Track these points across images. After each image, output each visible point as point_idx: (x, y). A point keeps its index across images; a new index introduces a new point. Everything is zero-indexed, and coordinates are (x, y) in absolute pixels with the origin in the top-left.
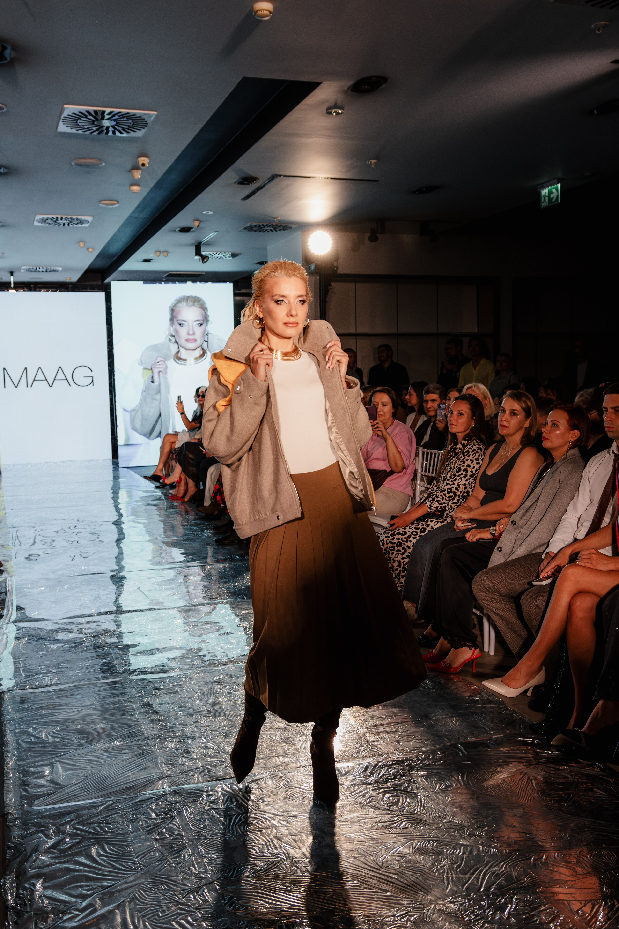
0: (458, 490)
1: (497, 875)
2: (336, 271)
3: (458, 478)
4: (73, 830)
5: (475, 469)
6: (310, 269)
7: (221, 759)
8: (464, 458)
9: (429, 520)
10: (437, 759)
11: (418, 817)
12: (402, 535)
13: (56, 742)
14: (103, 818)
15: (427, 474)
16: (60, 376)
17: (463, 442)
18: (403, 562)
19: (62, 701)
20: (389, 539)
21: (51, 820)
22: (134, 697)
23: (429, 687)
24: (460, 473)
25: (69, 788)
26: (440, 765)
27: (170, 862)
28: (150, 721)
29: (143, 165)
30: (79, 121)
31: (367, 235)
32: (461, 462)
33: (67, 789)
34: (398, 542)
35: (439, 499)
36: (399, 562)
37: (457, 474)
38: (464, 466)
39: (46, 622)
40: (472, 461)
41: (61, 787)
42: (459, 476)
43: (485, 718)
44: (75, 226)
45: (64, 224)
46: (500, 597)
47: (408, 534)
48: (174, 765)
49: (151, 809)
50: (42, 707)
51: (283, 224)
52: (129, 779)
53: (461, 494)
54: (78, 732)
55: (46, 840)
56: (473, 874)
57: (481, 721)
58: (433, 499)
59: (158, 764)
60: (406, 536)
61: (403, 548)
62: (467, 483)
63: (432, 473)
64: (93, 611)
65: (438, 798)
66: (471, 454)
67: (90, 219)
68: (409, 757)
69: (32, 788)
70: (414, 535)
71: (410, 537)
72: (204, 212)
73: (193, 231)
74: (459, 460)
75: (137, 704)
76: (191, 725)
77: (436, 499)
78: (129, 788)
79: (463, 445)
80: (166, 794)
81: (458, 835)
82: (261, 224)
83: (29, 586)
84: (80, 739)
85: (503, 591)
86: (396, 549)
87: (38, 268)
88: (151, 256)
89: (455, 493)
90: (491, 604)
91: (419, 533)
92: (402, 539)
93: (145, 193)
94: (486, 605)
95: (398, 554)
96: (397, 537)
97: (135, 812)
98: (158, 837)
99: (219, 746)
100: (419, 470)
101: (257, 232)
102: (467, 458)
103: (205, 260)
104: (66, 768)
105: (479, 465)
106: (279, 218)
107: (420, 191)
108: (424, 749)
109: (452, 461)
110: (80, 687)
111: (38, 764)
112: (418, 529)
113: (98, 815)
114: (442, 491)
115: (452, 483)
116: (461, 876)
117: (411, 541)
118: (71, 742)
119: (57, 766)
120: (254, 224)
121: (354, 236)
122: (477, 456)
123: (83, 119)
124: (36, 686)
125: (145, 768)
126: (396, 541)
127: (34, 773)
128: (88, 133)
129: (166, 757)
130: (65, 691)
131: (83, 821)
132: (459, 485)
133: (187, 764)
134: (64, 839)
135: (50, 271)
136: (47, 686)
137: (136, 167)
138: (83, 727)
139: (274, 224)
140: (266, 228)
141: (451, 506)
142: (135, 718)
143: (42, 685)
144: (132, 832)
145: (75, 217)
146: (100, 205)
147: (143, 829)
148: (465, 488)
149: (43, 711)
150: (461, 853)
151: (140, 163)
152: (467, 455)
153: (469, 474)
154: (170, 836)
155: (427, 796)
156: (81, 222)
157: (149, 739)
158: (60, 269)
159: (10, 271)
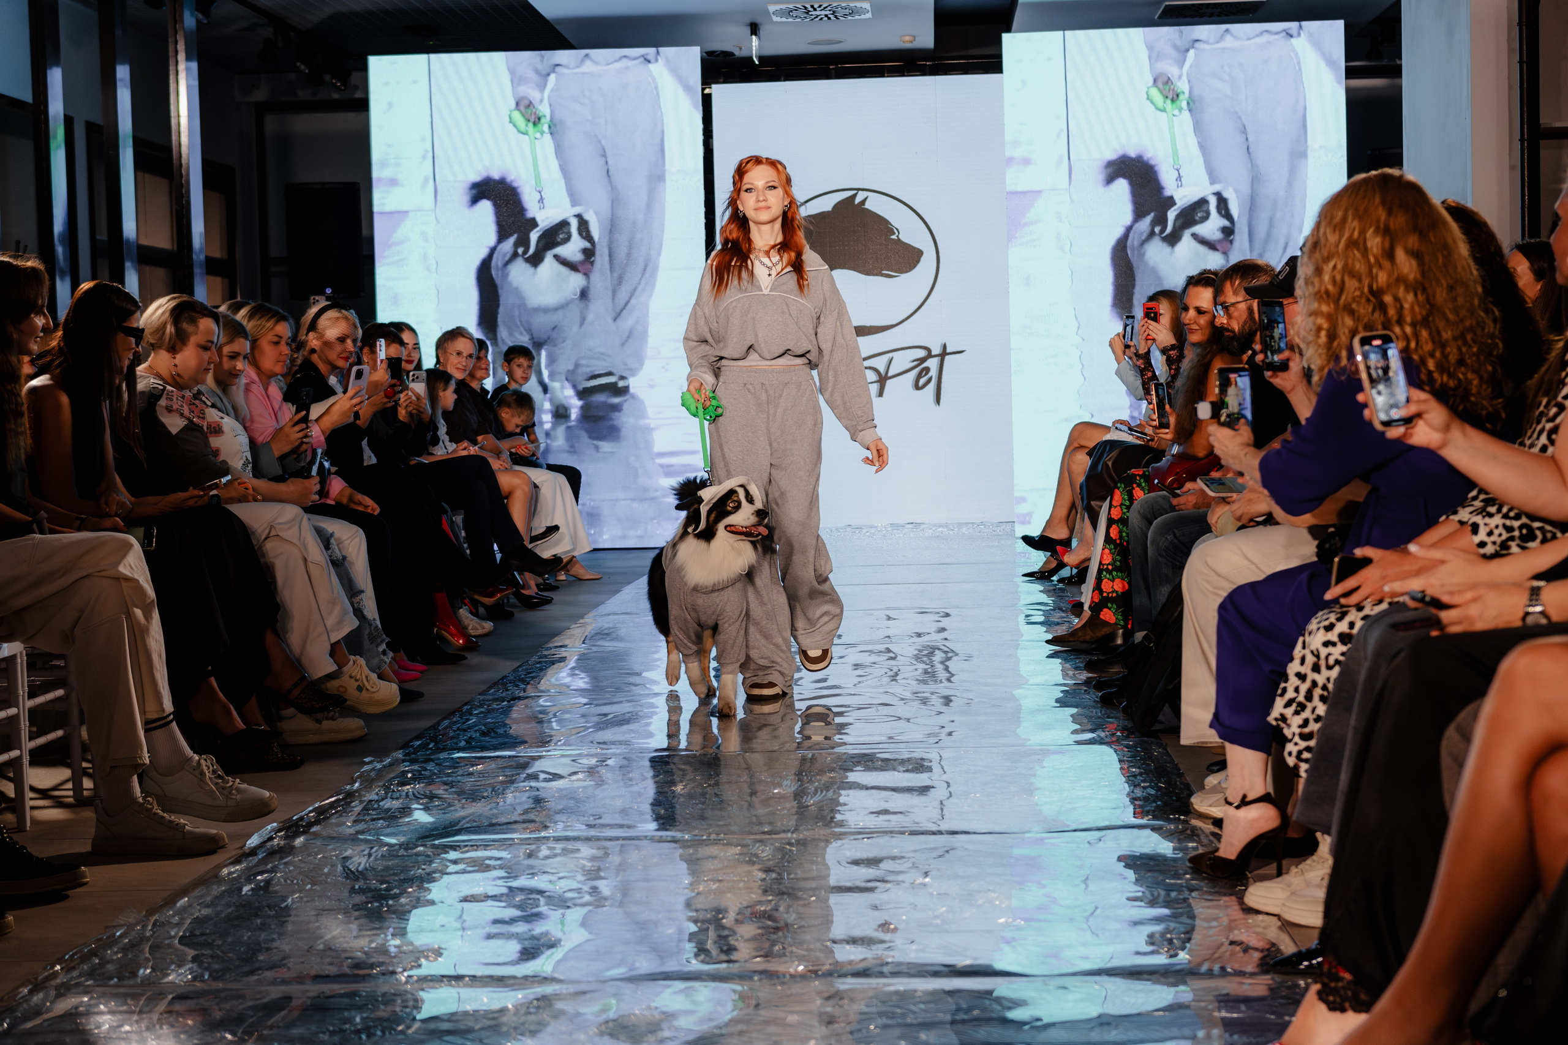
135: (846, 17)
158: (866, 5)
159: (749, 21)
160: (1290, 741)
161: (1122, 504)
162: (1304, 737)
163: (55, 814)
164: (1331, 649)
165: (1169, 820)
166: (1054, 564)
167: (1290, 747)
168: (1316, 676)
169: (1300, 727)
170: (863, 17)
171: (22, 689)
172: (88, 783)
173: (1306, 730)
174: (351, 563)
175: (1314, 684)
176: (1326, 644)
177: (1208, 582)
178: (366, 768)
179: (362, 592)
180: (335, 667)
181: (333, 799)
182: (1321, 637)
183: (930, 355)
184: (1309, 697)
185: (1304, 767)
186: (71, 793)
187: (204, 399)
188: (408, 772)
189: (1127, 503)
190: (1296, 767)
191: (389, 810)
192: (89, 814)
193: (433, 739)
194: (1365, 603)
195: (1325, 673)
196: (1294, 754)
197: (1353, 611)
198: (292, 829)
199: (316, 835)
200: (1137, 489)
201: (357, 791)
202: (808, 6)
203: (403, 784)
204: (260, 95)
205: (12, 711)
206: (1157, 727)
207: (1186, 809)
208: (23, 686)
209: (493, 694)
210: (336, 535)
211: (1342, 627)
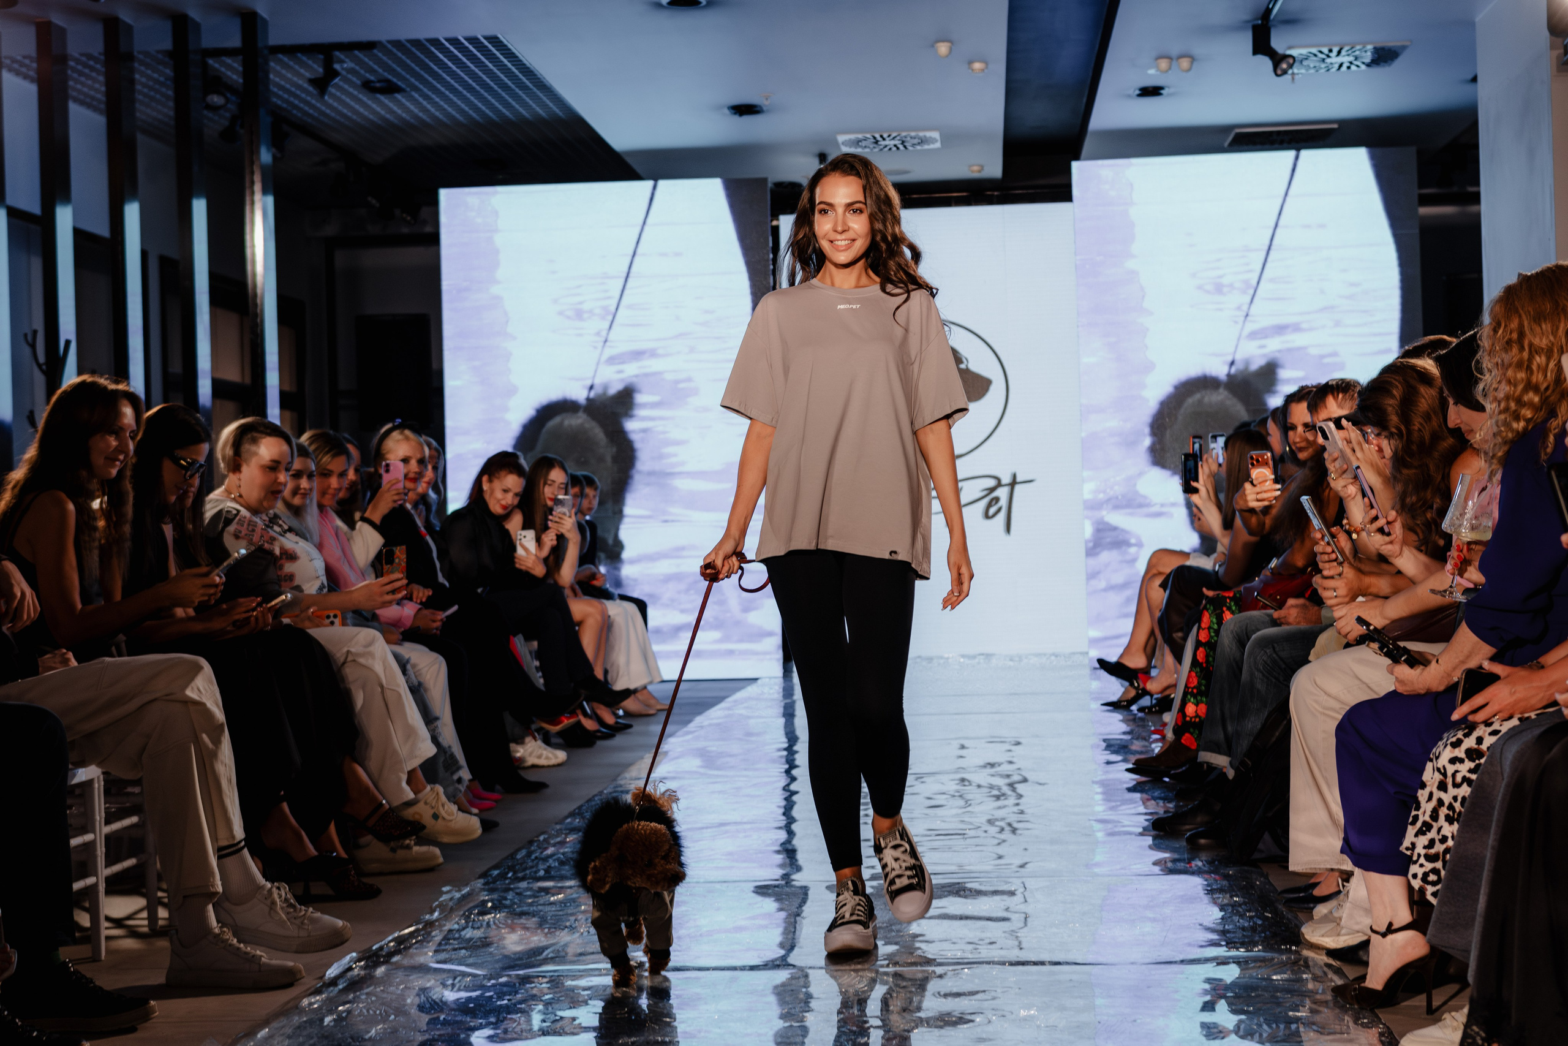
103: (1284, 66)
158: (936, 135)
159: (817, 151)
160: (1415, 862)
161: (1209, 628)
162: (1430, 858)
163: (130, 944)
164: (1458, 766)
165: (1281, 952)
166: (1132, 693)
167: (1414, 869)
168: (1442, 795)
169: (1425, 847)
170: (932, 146)
171: (99, 815)
172: (163, 913)
173: (1433, 851)
174: (426, 690)
176: (1453, 761)
177: (1316, 702)
178: (444, 898)
179: (437, 719)
180: (412, 796)
181: (412, 929)
182: (1447, 754)
183: (999, 484)
184: (1435, 816)
185: (1430, 889)
186: (146, 922)
187: (281, 522)
188: (488, 901)
189: (1216, 627)
191: (471, 939)
192: (163, 943)
193: (511, 868)
194: (1493, 720)
195: (1453, 792)
196: (1420, 876)
197: (1482, 726)
198: (373, 959)
199: (398, 967)
200: (1227, 613)
201: (437, 920)
202: (877, 136)
203: (483, 913)
204: (330, 230)
205: (89, 837)
206: (1257, 856)
207: (1297, 939)
208: (100, 812)
209: (570, 823)
210: (412, 661)
211: (1470, 742)
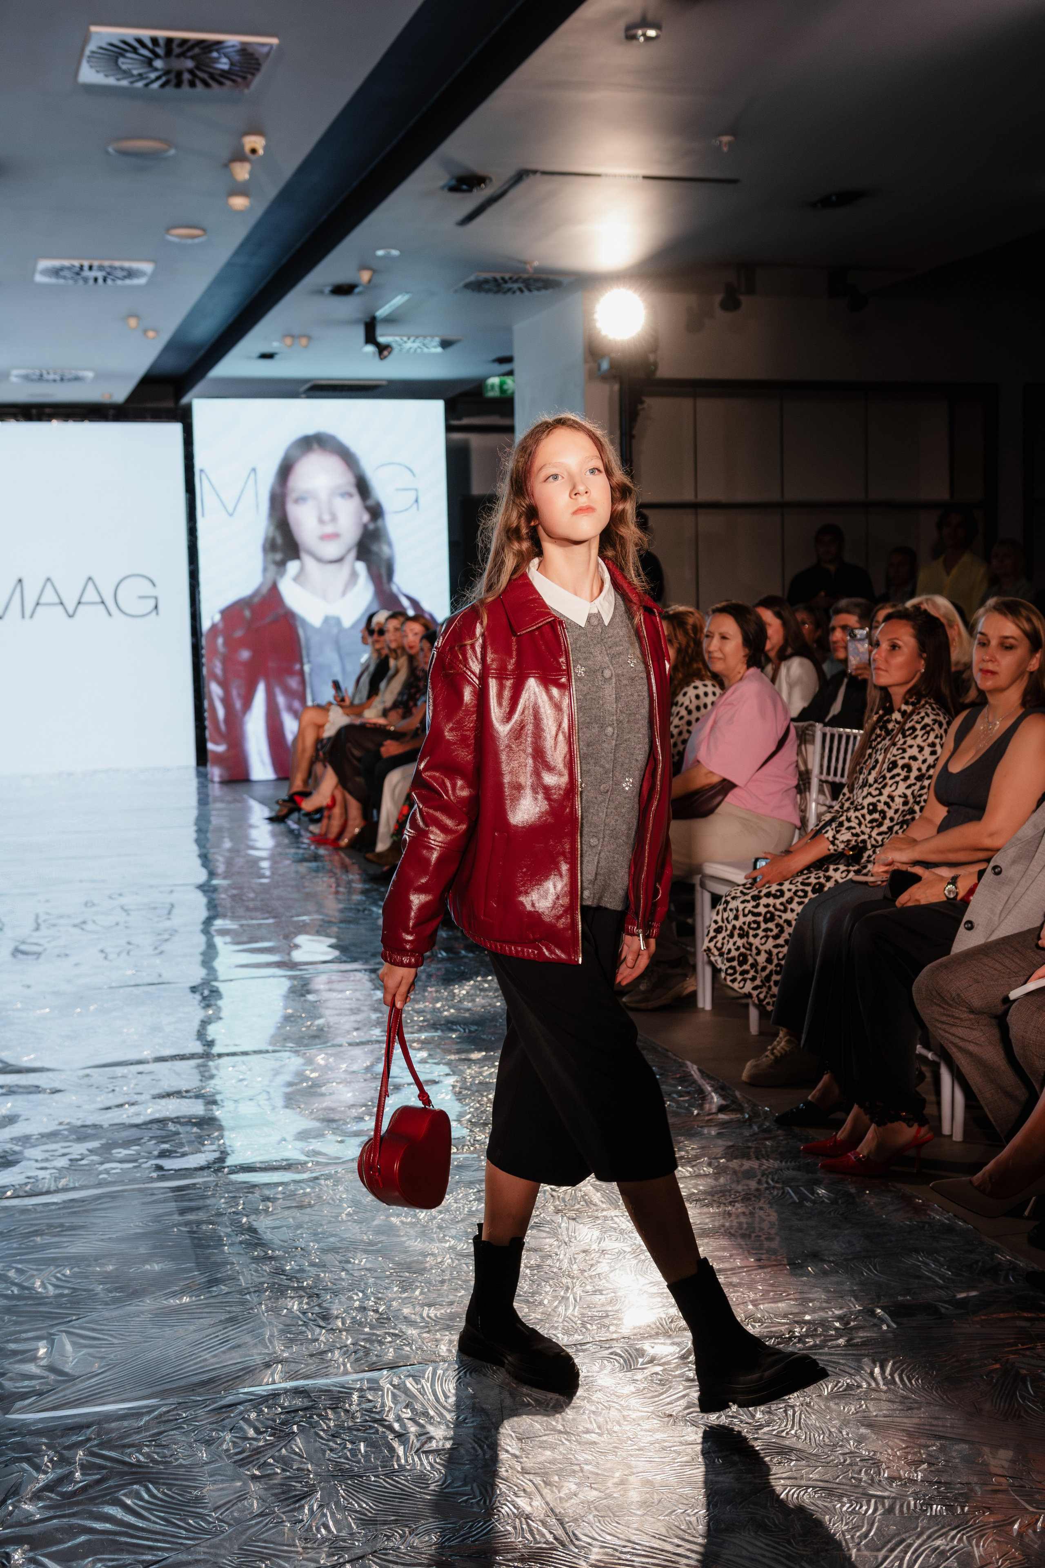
0: (889, 807)
1: (943, 1553)
2: (654, 372)
3: (890, 782)
4: (89, 1458)
5: (926, 765)
6: (599, 368)
7: (392, 1331)
8: (905, 743)
9: (832, 867)
10: (831, 1335)
11: (787, 1443)
12: (776, 897)
13: (62, 1295)
14: (150, 1436)
15: (831, 778)
16: (91, 595)
17: (904, 707)
18: (777, 954)
19: (77, 1221)
20: (749, 906)
21: (47, 1438)
22: (222, 1214)
23: (823, 1201)
24: (895, 772)
25: (85, 1380)
26: (838, 1346)
27: (281, 1518)
28: (254, 1258)
29: (254, 151)
30: (121, 60)
31: (718, 298)
32: (898, 749)
33: (81, 1382)
34: (766, 913)
35: (852, 824)
36: (769, 953)
37: (888, 775)
38: (903, 758)
39: (50, 1074)
40: (921, 749)
41: (71, 1379)
42: (892, 777)
43: (935, 1261)
44: (119, 282)
45: (96, 280)
46: (972, 1016)
47: (788, 895)
48: (297, 1340)
49: (247, 1421)
50: (36, 1231)
51: (544, 276)
52: (207, 1366)
53: (896, 817)
54: (106, 1278)
55: (35, 1474)
56: (892, 1550)
57: (926, 1264)
58: (841, 824)
59: (264, 1339)
60: (783, 900)
61: (777, 925)
62: (908, 792)
63: (842, 776)
64: (147, 1054)
65: (828, 1407)
66: (919, 733)
67: (147, 267)
68: (776, 1332)
69: (11, 1379)
70: (800, 897)
71: (790, 900)
72: (380, 253)
73: (360, 293)
74: (894, 744)
75: (227, 1227)
76: (334, 1266)
77: (846, 824)
78: (203, 1384)
79: (904, 713)
80: (279, 1395)
81: (865, 1478)
82: (498, 276)
83: (19, 1006)
84: (111, 1292)
85: (977, 1003)
86: (763, 926)
87: (44, 372)
88: (274, 346)
89: (883, 812)
90: (953, 1030)
91: (811, 895)
92: (774, 906)
93: (259, 212)
94: (941, 1032)
95: (767, 937)
96: (764, 901)
97: (214, 1426)
98: (257, 1473)
99: (389, 1307)
100: (816, 771)
101: (491, 296)
102: (910, 741)
103: (385, 353)
104: (80, 1344)
105: (934, 757)
106: (536, 264)
107: (826, 202)
108: (807, 1317)
109: (880, 746)
110: (113, 1196)
111: (24, 1335)
112: (809, 884)
113: (139, 1430)
114: (856, 810)
115: (877, 792)
116: (866, 1553)
117: (792, 911)
118: (92, 1296)
119: (61, 1341)
120: (484, 275)
121: (692, 299)
122: (932, 735)
123: (128, 55)
124: (26, 1192)
125: (239, 1346)
126: (762, 910)
127: (15, 1353)
128: (140, 84)
129: (281, 1326)
130: (83, 1201)
131: (110, 1441)
132: (891, 798)
133: (322, 1338)
134: (72, 1473)
135: (70, 380)
136: (48, 1192)
137: (239, 156)
138: (117, 1269)
139: (525, 276)
140: (510, 285)
141: (875, 840)
142: (223, 1252)
143: (37, 1190)
144: (206, 1463)
145: (117, 264)
146: (169, 238)
147: (229, 1457)
148: (905, 803)
149: (38, 1239)
150: (870, 1512)
151: (247, 148)
152: (910, 735)
153: (914, 773)
154: (283, 1470)
155: (808, 1405)
156: (131, 274)
157: (249, 1293)
158: (90, 374)
164: (746, 904)
173: (730, 956)
175: (734, 927)
190: (725, 979)
